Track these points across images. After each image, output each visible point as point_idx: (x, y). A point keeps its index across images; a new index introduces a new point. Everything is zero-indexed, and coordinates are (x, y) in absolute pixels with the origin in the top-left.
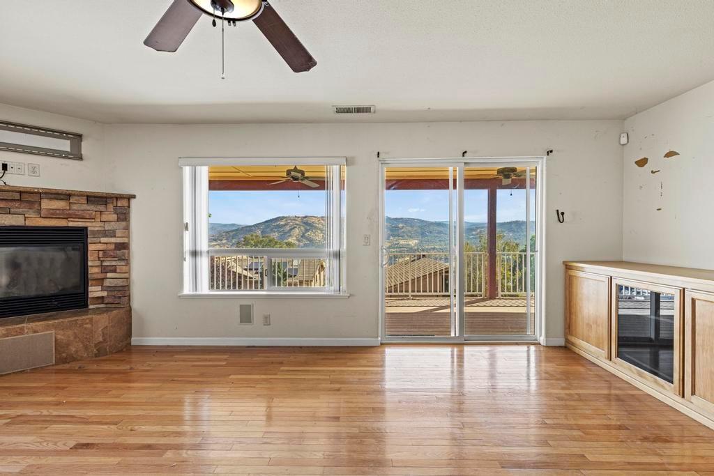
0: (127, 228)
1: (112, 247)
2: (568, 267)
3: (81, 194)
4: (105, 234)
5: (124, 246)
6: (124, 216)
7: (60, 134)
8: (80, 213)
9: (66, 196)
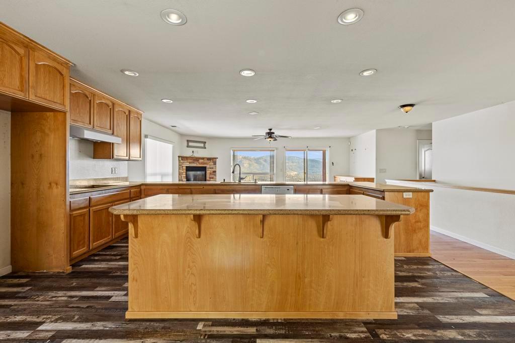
0: (216, 167)
1: (212, 172)
2: (335, 177)
3: (206, 158)
4: (210, 168)
5: (215, 172)
6: (215, 163)
8: (206, 163)
9: (203, 159)
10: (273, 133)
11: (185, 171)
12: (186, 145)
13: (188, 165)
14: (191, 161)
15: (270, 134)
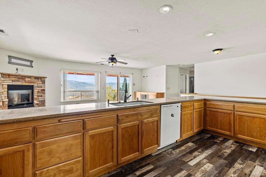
0: (45, 86)
1: (41, 90)
2: (135, 92)
3: (33, 77)
4: (38, 87)
5: (44, 90)
6: (44, 82)
7: (28, 61)
8: (33, 81)
9: (30, 77)
10: (115, 59)
11: (6, 90)
12: (8, 61)
13: (11, 83)
14: (15, 79)
15: (113, 59)
